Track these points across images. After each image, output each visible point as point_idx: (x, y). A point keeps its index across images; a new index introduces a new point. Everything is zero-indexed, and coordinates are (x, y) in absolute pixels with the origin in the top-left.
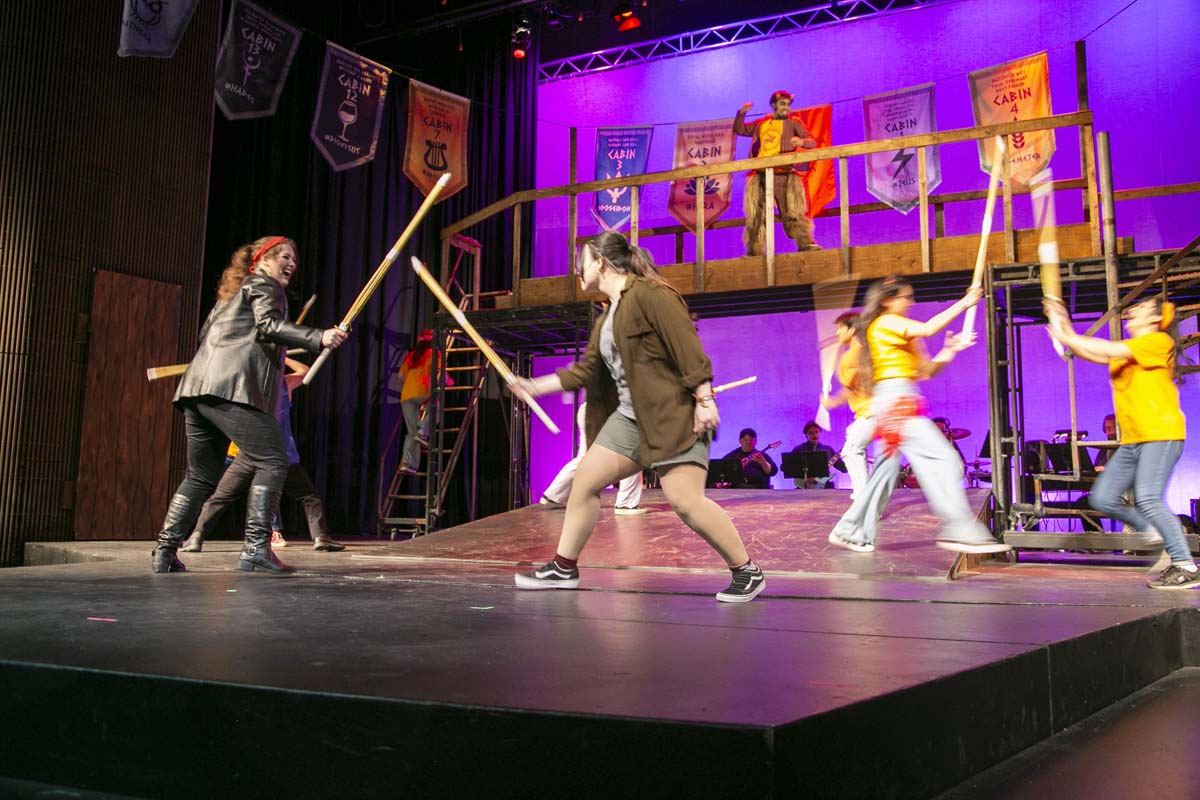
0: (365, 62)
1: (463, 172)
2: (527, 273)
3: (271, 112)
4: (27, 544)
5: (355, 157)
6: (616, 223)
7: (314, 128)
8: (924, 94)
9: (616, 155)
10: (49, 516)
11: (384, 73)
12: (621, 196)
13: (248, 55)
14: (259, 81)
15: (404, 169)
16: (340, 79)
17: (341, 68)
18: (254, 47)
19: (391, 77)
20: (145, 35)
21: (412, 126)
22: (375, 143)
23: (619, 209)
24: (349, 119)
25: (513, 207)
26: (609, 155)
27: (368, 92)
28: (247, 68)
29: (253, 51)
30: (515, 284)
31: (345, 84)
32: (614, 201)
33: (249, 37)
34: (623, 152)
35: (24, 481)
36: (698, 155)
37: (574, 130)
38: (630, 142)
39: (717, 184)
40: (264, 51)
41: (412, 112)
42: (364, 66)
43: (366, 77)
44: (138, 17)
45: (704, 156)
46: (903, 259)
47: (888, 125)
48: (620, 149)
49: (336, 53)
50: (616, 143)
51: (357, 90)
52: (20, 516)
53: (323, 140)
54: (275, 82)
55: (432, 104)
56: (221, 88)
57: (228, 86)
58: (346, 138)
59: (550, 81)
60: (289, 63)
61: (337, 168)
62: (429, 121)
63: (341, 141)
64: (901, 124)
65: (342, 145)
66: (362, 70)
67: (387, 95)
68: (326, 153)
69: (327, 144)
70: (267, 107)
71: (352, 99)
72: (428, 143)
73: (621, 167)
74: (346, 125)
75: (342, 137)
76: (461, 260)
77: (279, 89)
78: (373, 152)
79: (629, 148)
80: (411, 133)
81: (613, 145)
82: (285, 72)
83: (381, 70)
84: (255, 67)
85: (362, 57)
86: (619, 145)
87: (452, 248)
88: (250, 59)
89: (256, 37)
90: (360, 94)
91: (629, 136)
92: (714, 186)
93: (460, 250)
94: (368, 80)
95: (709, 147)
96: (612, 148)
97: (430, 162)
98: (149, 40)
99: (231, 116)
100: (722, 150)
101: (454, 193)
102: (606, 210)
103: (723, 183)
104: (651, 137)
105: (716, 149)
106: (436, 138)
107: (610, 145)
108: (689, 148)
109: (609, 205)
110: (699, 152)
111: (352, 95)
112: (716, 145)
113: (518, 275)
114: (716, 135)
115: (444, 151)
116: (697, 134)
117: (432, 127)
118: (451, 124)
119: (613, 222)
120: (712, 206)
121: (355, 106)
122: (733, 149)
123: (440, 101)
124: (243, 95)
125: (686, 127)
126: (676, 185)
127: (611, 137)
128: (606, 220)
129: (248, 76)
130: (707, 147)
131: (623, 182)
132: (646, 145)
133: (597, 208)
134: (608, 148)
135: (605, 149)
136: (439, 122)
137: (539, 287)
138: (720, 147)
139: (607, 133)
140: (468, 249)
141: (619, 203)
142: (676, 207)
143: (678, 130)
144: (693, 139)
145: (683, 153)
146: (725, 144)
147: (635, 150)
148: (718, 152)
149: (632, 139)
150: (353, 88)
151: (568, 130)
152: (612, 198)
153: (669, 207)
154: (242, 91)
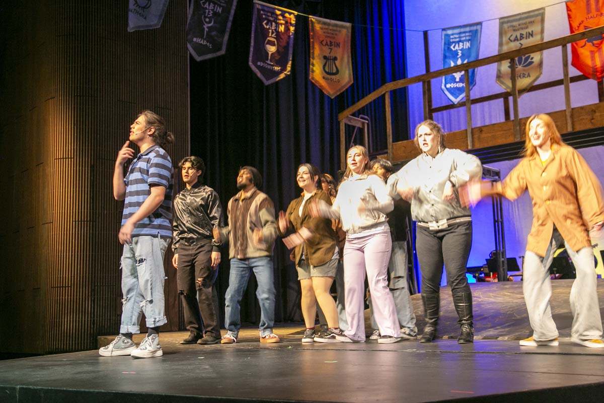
0: (279, 10)
1: (350, 75)
2: (396, 139)
3: (223, 52)
4: (99, 337)
5: (279, 73)
6: (457, 97)
7: (250, 59)
9: (457, 47)
10: (110, 319)
11: (292, 16)
12: (462, 76)
13: (205, 17)
14: (214, 33)
15: (310, 78)
16: (264, 23)
17: (264, 16)
18: (209, 12)
19: (297, 17)
20: (143, 16)
21: (313, 48)
22: (290, 62)
23: (461, 85)
25: (384, 96)
26: (452, 47)
27: (283, 30)
28: (206, 26)
29: (208, 14)
30: (390, 147)
31: (268, 27)
32: (458, 80)
33: (205, 6)
34: (461, 44)
35: (94, 298)
36: (516, 39)
37: (426, 34)
38: (465, 36)
39: (532, 58)
40: (215, 14)
41: (312, 39)
42: (278, 12)
43: (280, 20)
44: (138, 5)
45: (521, 39)
48: (459, 42)
49: (260, 7)
50: (455, 38)
51: (275, 30)
52: (94, 320)
54: (223, 32)
55: (325, 31)
56: (191, 41)
57: (195, 39)
58: (271, 61)
60: (231, 18)
61: (267, 83)
62: (324, 43)
63: (268, 64)
65: (269, 67)
66: (277, 15)
67: (295, 30)
68: (259, 75)
69: (258, 67)
70: (220, 49)
71: (273, 36)
72: (325, 57)
73: (460, 54)
74: (270, 53)
75: (269, 62)
76: (355, 135)
77: (226, 37)
78: (289, 69)
79: (466, 40)
80: (313, 53)
81: (454, 40)
82: (229, 24)
83: (290, 14)
84: (210, 25)
85: (276, 7)
86: (457, 40)
87: (345, 124)
88: (207, 20)
89: (209, 5)
90: (277, 32)
91: (465, 32)
92: (529, 60)
93: (354, 127)
94: (282, 22)
95: (524, 32)
96: (453, 42)
97: (327, 70)
98: (145, 18)
99: (199, 59)
100: (534, 33)
101: (344, 89)
102: (452, 87)
103: (536, 57)
104: (481, 31)
105: (529, 33)
106: (330, 53)
107: (452, 40)
108: (510, 35)
109: (454, 83)
110: (516, 37)
111: (273, 33)
112: (530, 30)
113: (391, 140)
114: (529, 23)
115: (336, 62)
116: (514, 24)
117: (327, 46)
118: (339, 43)
119: (457, 95)
120: (529, 76)
121: (275, 40)
122: (542, 32)
123: (331, 28)
124: (205, 44)
125: (506, 20)
126: (501, 63)
127: (453, 34)
128: (452, 94)
129: (207, 31)
130: (522, 33)
131: (457, 69)
132: (477, 37)
133: (445, 86)
134: (451, 42)
135: (448, 44)
136: (331, 42)
137: (405, 147)
138: (532, 31)
139: (450, 32)
140: (359, 125)
141: (461, 80)
142: (502, 79)
143: (500, 23)
144: (511, 28)
145: (505, 39)
146: (536, 28)
147: (470, 42)
148: (531, 35)
149: (467, 34)
150: (273, 28)
151: (422, 33)
152: (455, 78)
153: (496, 80)
154: (204, 42)
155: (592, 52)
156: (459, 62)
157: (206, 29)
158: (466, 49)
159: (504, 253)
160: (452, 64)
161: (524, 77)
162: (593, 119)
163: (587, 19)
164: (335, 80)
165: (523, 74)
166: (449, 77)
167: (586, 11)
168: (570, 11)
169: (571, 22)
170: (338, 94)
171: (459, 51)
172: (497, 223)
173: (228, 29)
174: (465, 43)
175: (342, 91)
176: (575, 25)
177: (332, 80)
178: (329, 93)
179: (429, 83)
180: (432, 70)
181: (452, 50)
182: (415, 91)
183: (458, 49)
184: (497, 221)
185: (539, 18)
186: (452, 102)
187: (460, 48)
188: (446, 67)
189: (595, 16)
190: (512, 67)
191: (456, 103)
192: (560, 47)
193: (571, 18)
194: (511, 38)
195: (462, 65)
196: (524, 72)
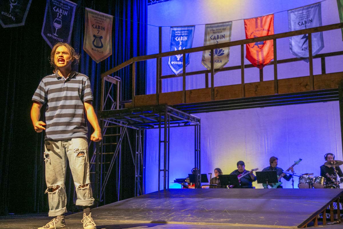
1: (110, 49)
2: (138, 93)
3: (23, 24)
6: (178, 70)
7: (43, 31)
8: (316, 7)
9: (179, 39)
11: (74, 6)
12: (181, 57)
14: (17, 10)
15: (84, 48)
16: (54, 8)
17: (54, 4)
21: (87, 29)
22: (70, 37)
23: (180, 63)
24: (58, 26)
25: (131, 65)
26: (176, 39)
27: (67, 14)
28: (11, 5)
30: (133, 98)
31: (56, 11)
32: (178, 60)
34: (182, 37)
36: (215, 38)
37: (160, 28)
38: (185, 33)
39: (223, 51)
41: (87, 22)
42: (65, 2)
43: (66, 7)
45: (217, 39)
46: (302, 84)
47: (299, 22)
48: (180, 36)
50: (178, 33)
51: (62, 14)
53: (47, 36)
54: (24, 11)
55: (95, 18)
57: (3, 13)
58: (57, 34)
59: (153, 4)
60: (31, 2)
62: (94, 26)
63: (55, 36)
64: (305, 22)
65: (55, 38)
66: (64, 4)
68: (48, 42)
69: (49, 38)
70: (21, 22)
71: (60, 17)
72: (94, 36)
73: (181, 44)
74: (57, 29)
75: (55, 34)
76: (111, 89)
77: (26, 14)
78: (69, 40)
79: (185, 36)
81: (177, 34)
82: (29, 6)
83: (72, 4)
84: (14, 4)
86: (180, 34)
87: (105, 81)
88: (13, 0)
90: (63, 15)
91: (184, 30)
92: (222, 52)
93: (110, 83)
94: (67, 9)
95: (219, 34)
96: (177, 36)
97: (95, 45)
99: (4, 26)
100: (225, 35)
101: (106, 58)
102: (175, 64)
103: (226, 50)
104: (194, 31)
105: (222, 36)
106: (98, 34)
107: (176, 35)
108: (211, 35)
109: (176, 62)
110: (215, 37)
111: (59, 15)
112: (223, 34)
113: (135, 94)
114: (223, 29)
115: (102, 40)
116: (214, 29)
117: (96, 29)
118: (105, 28)
119: (178, 69)
120: (221, 61)
121: (61, 20)
122: (230, 36)
123: (99, 17)
124: (10, 16)
125: (209, 26)
126: (205, 52)
127: (177, 31)
128: (174, 68)
129: (12, 8)
130: (219, 35)
131: (178, 52)
132: (192, 34)
133: (171, 63)
134: (175, 36)
135: (174, 36)
136: (99, 27)
137: (143, 99)
138: (224, 35)
139: (175, 29)
140: (114, 82)
141: (180, 60)
142: (205, 62)
143: (205, 27)
144: (212, 31)
145: (208, 38)
146: (227, 33)
147: (187, 37)
148: (224, 37)
149: (186, 32)
150: (60, 12)
151: (158, 28)
152: (177, 58)
153: (202, 62)
154: (9, 15)
155: (258, 52)
156: (180, 48)
157: (12, 7)
158: (184, 41)
159: (200, 171)
160: (176, 49)
161: (218, 62)
162: (256, 91)
163: (255, 31)
164: (100, 52)
165: (218, 60)
166: (173, 57)
167: (255, 27)
168: (246, 25)
169: (247, 32)
170: (102, 60)
171: (180, 42)
172: (196, 152)
173: (28, 9)
174: (184, 37)
175: (104, 59)
176: (249, 34)
177: (98, 51)
178: (95, 59)
179: (161, 59)
180: (163, 51)
181: (176, 41)
182: (152, 64)
183: (180, 40)
184: (197, 150)
185: (229, 27)
186: (174, 73)
187: (181, 40)
188: (172, 50)
189: (260, 30)
190: (212, 55)
191: (176, 74)
192: (240, 46)
193: (246, 29)
194: (212, 38)
195: (182, 50)
196: (218, 59)
